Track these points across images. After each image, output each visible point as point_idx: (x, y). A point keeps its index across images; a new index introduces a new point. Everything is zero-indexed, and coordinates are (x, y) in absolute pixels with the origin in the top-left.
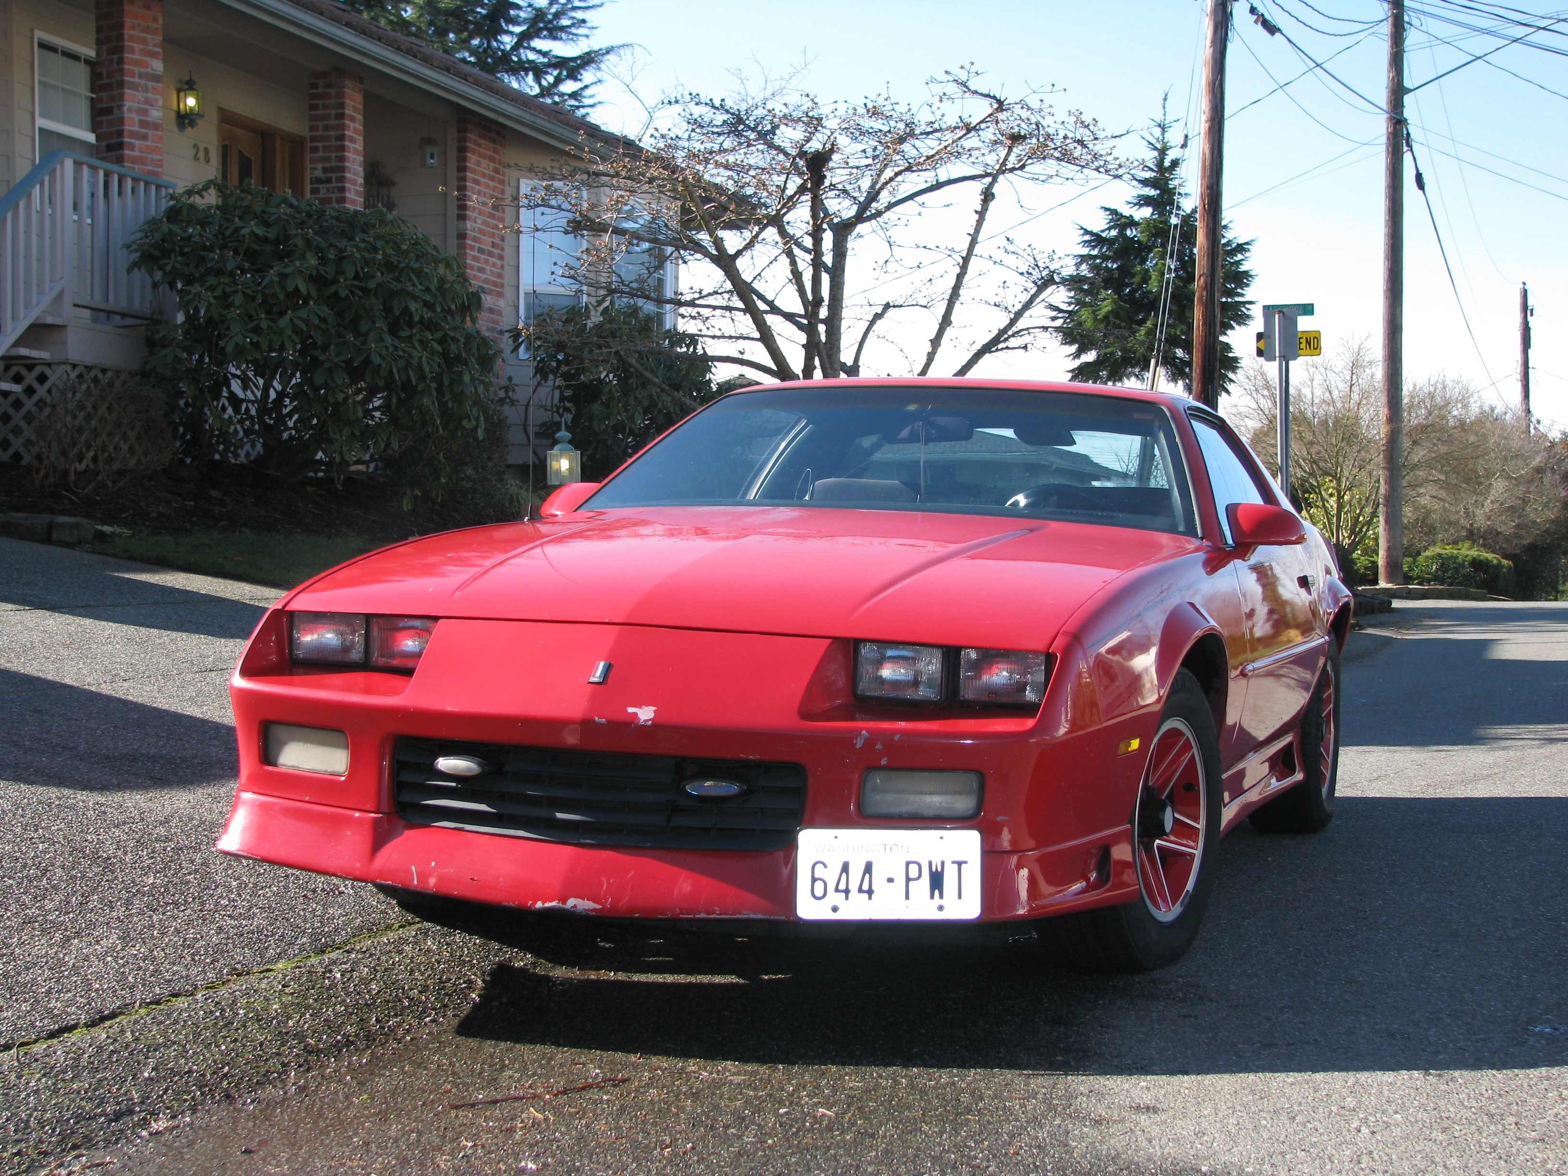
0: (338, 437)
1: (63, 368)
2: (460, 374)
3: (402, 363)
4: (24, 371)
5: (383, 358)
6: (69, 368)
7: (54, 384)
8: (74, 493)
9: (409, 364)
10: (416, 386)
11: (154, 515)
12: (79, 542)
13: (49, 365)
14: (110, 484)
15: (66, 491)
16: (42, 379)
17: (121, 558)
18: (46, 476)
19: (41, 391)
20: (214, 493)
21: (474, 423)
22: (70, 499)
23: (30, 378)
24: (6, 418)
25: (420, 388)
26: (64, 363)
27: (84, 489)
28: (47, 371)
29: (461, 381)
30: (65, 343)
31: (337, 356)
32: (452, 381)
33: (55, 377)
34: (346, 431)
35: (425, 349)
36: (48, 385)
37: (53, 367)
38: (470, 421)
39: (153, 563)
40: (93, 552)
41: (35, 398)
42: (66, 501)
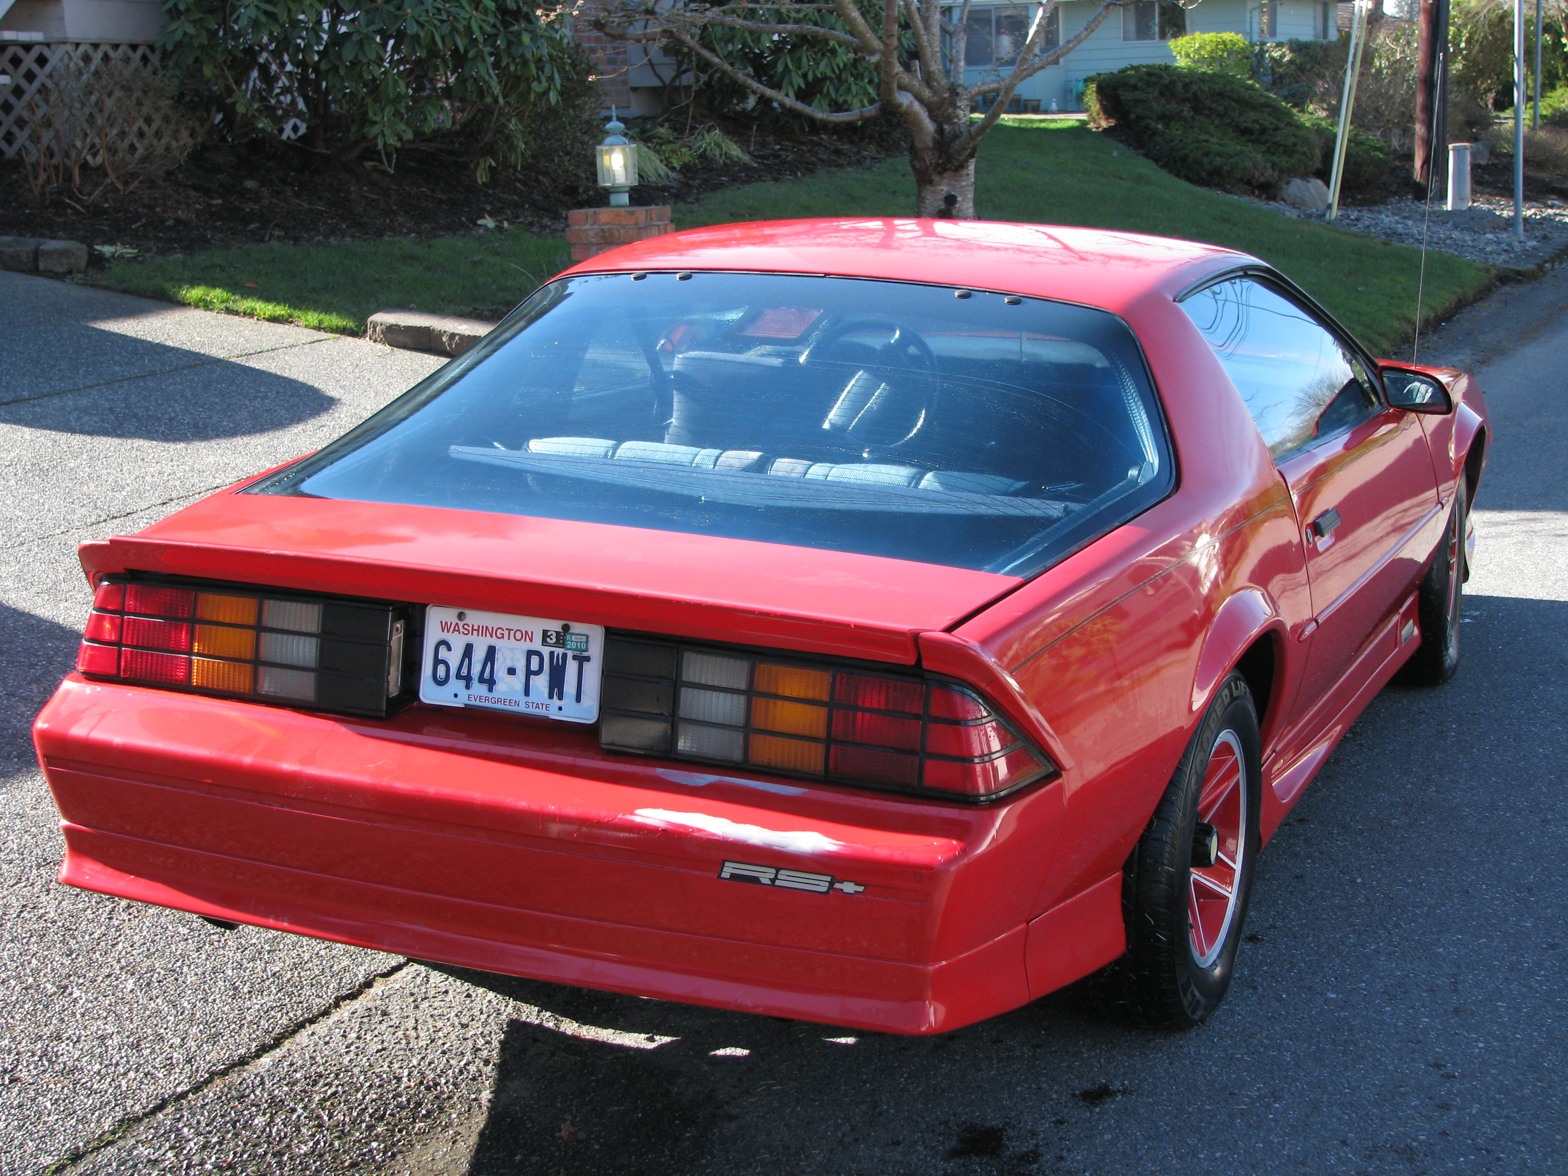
0: (378, 119)
1: (62, 49)
2: (518, 35)
3: (446, 28)
4: (21, 53)
5: (422, 25)
6: (70, 48)
7: (55, 68)
8: (78, 201)
9: (454, 29)
10: (466, 52)
11: (170, 223)
12: (70, 272)
13: (48, 45)
14: (120, 186)
15: (70, 198)
16: (42, 61)
17: (114, 290)
18: (48, 181)
19: (42, 75)
20: (250, 184)
21: (545, 84)
22: (73, 208)
23: (29, 61)
24: (7, 108)
25: (471, 55)
26: (65, 43)
27: (90, 194)
28: (47, 52)
29: (520, 42)
30: (62, 19)
31: (367, 26)
32: (510, 44)
33: (54, 58)
34: (389, 110)
35: (477, 9)
36: (48, 68)
37: (52, 47)
38: (540, 82)
39: (150, 297)
40: (85, 284)
41: (37, 84)
42: (69, 211)
